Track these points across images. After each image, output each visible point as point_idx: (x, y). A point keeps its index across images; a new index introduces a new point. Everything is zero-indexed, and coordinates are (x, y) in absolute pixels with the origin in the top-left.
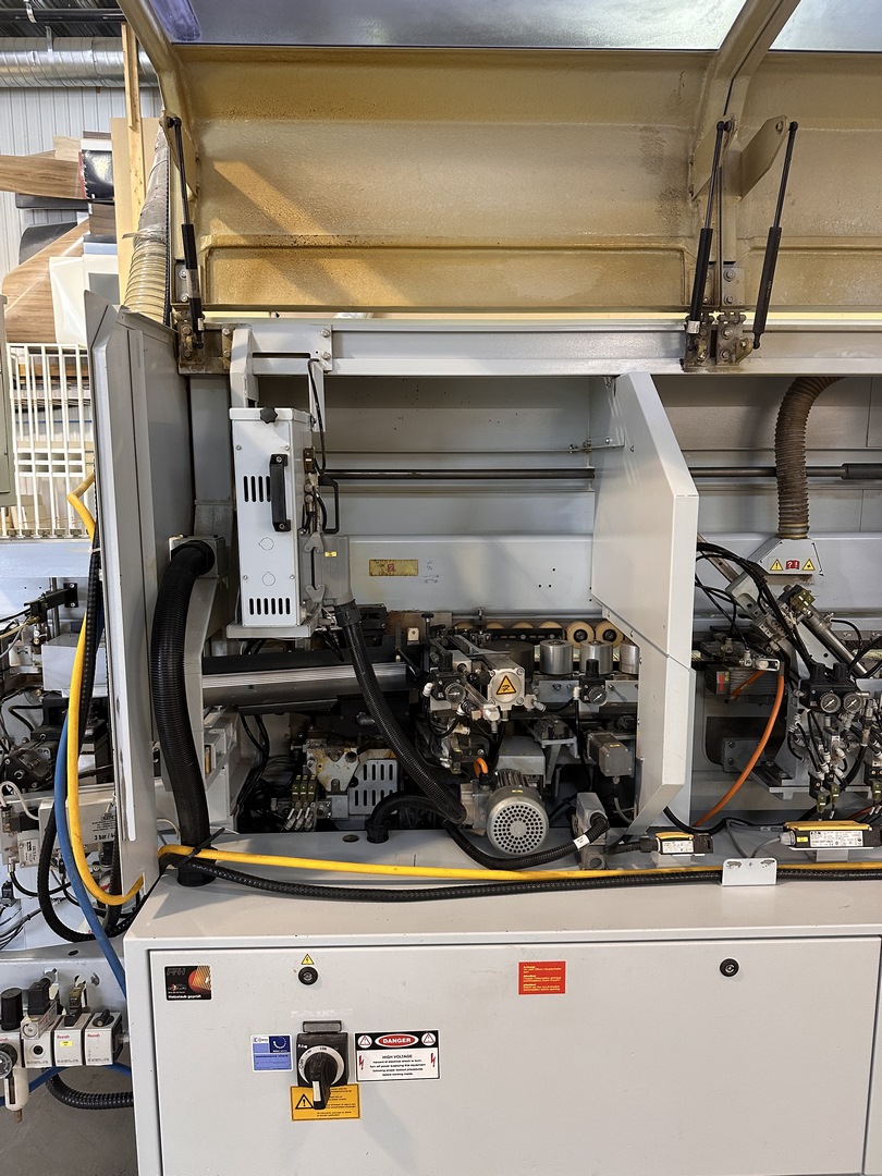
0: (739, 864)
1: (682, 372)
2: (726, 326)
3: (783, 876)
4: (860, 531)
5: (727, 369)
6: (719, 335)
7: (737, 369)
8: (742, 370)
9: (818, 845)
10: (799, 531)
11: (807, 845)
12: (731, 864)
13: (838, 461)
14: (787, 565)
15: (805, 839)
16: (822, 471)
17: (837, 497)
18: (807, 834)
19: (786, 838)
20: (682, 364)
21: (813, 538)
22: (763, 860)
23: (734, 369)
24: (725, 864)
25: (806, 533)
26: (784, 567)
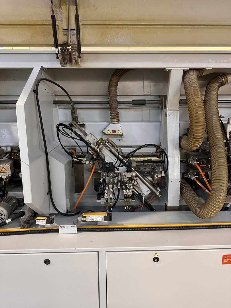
0: (64, 227)
1: (61, 67)
2: (74, 51)
3: (79, 230)
4: (143, 121)
5: (76, 66)
6: (72, 55)
7: (79, 66)
8: (81, 66)
9: (89, 221)
10: (116, 121)
11: (85, 221)
12: (61, 227)
13: (131, 99)
14: (112, 132)
15: (85, 219)
16: (125, 102)
17: (135, 111)
18: (85, 217)
19: (79, 219)
20: (61, 64)
21: (121, 124)
22: (72, 226)
23: (78, 66)
24: (59, 227)
25: (118, 121)
26: (111, 132)
